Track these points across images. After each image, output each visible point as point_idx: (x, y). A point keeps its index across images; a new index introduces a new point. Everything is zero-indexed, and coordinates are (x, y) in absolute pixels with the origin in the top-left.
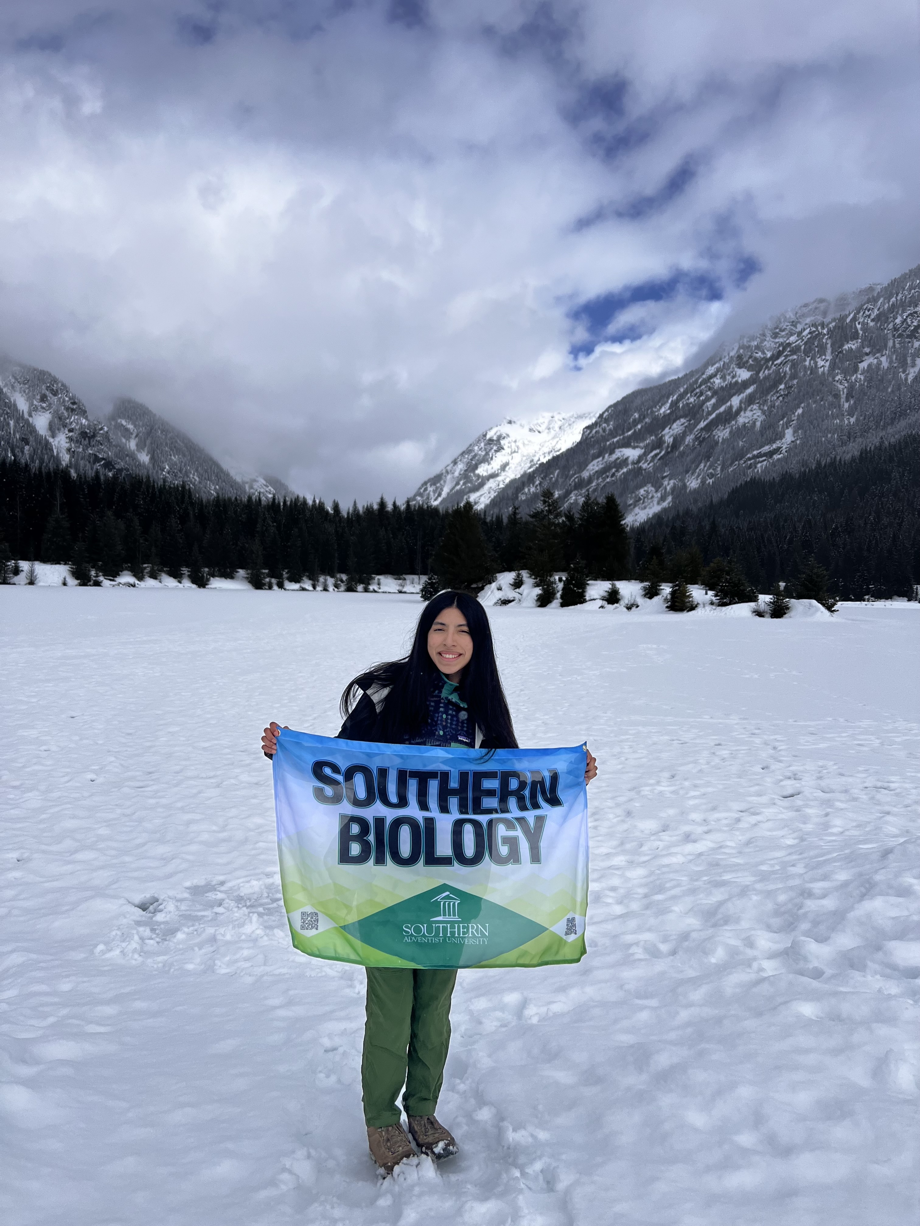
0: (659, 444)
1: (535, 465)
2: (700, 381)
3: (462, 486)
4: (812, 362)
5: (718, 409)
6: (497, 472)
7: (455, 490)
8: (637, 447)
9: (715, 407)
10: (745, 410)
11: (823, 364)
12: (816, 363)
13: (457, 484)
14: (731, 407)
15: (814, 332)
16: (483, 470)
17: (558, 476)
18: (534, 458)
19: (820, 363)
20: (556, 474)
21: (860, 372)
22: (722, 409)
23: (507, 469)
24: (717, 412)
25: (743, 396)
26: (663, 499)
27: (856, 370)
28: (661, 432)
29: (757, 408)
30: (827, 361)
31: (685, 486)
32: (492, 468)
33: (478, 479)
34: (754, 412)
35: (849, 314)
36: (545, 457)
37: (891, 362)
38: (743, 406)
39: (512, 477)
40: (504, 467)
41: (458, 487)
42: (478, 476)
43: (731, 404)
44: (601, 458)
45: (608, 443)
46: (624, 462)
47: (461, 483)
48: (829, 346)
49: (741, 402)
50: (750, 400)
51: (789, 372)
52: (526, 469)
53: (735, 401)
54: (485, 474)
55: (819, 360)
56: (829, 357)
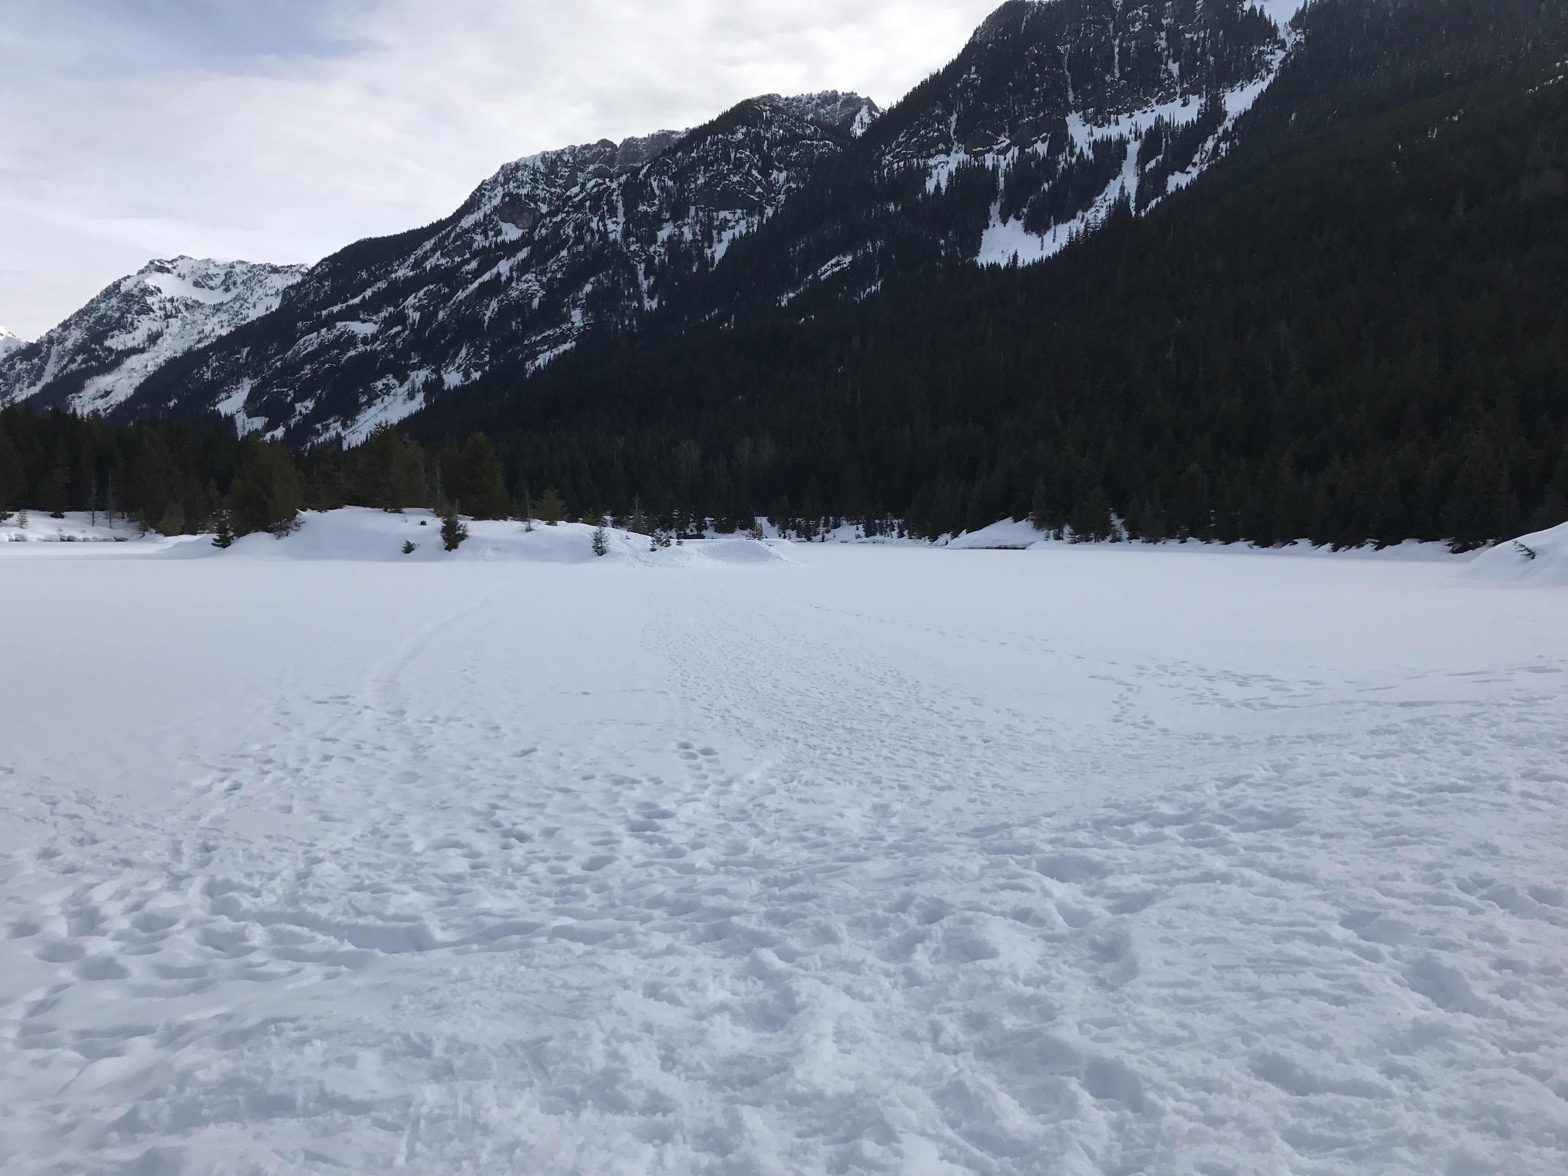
0: (400, 318)
1: (206, 337)
2: (453, 235)
3: (80, 365)
4: (601, 224)
5: (480, 276)
6: (141, 346)
7: (68, 370)
8: (370, 320)
9: (477, 273)
10: (518, 279)
11: (615, 228)
12: (605, 226)
13: (72, 360)
14: (499, 275)
15: (601, 184)
16: (118, 341)
17: (247, 357)
18: (205, 328)
19: (611, 227)
20: (244, 354)
21: (659, 244)
22: (486, 277)
23: (160, 341)
24: (480, 280)
25: (513, 261)
26: (411, 396)
27: (653, 240)
28: (403, 302)
29: (533, 279)
30: (618, 224)
31: (441, 381)
32: (134, 339)
33: (110, 355)
34: (530, 284)
35: (643, 167)
36: (222, 327)
37: (694, 234)
38: (515, 274)
39: (169, 354)
40: (154, 338)
41: (73, 367)
42: (110, 350)
43: (498, 272)
44: (315, 334)
45: (324, 313)
46: (351, 340)
47: (79, 358)
48: (620, 205)
49: (511, 268)
50: (523, 268)
51: (573, 235)
52: (192, 343)
53: (504, 267)
54: (121, 347)
55: (608, 222)
56: (621, 219)
